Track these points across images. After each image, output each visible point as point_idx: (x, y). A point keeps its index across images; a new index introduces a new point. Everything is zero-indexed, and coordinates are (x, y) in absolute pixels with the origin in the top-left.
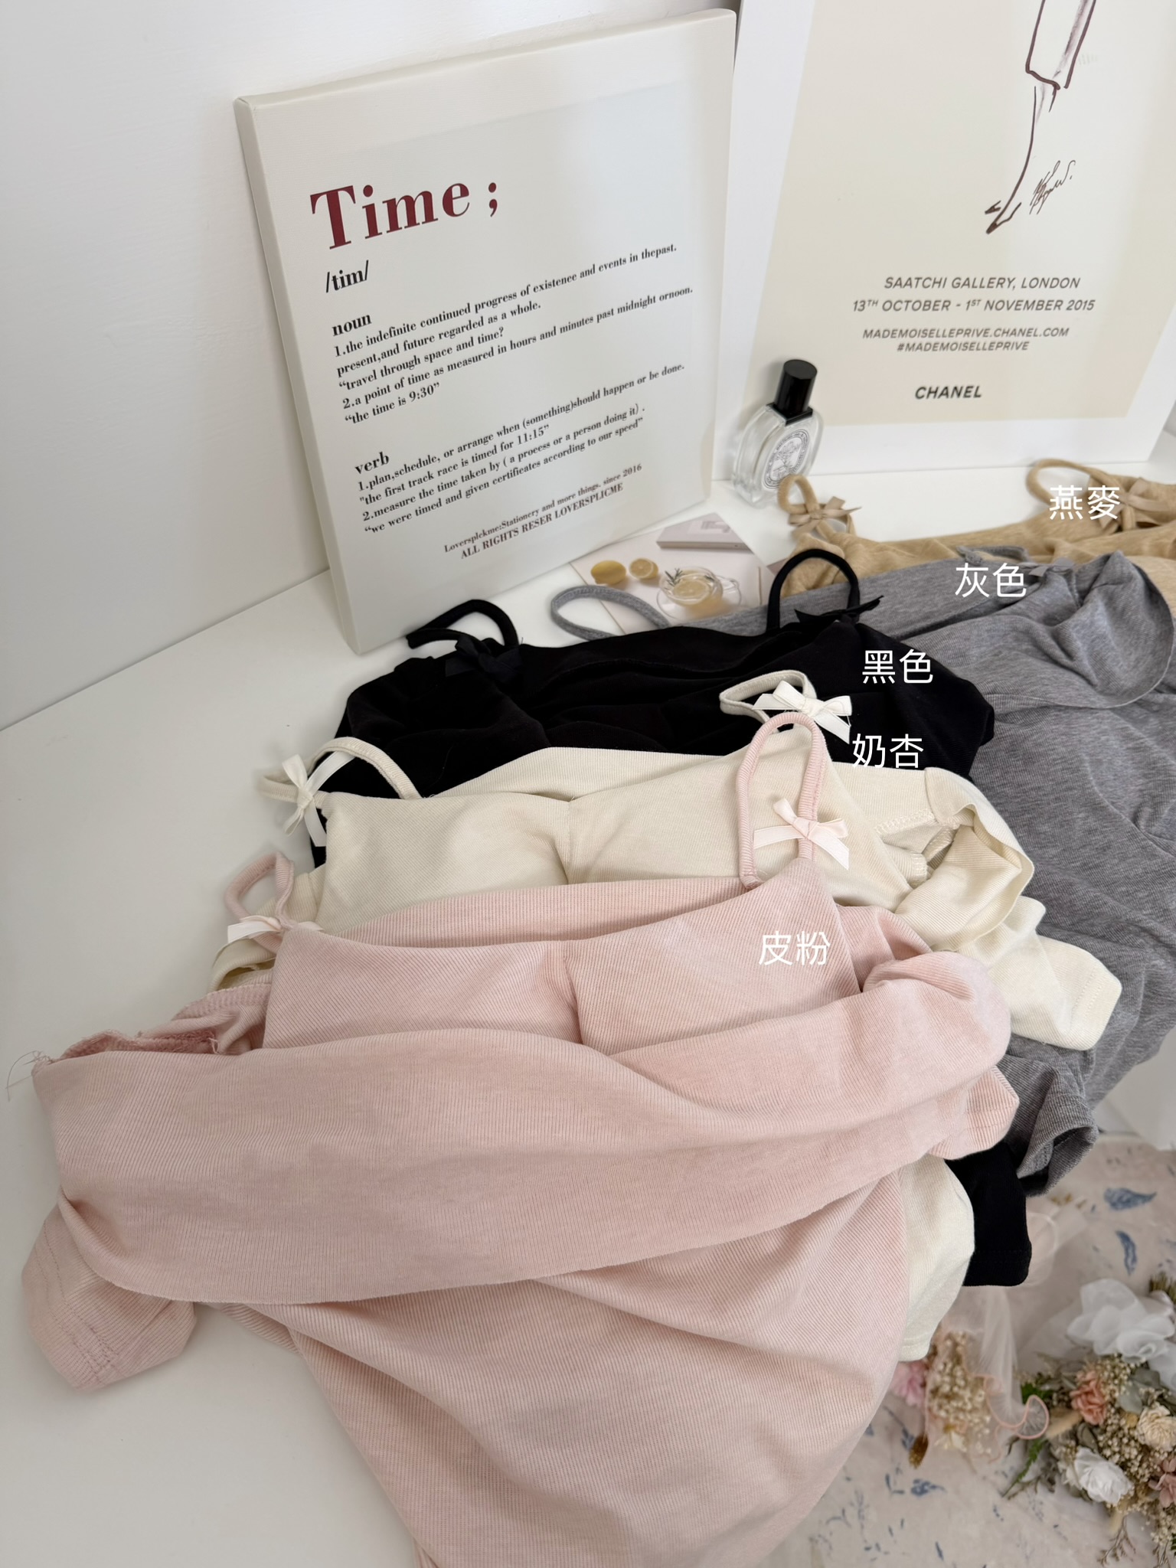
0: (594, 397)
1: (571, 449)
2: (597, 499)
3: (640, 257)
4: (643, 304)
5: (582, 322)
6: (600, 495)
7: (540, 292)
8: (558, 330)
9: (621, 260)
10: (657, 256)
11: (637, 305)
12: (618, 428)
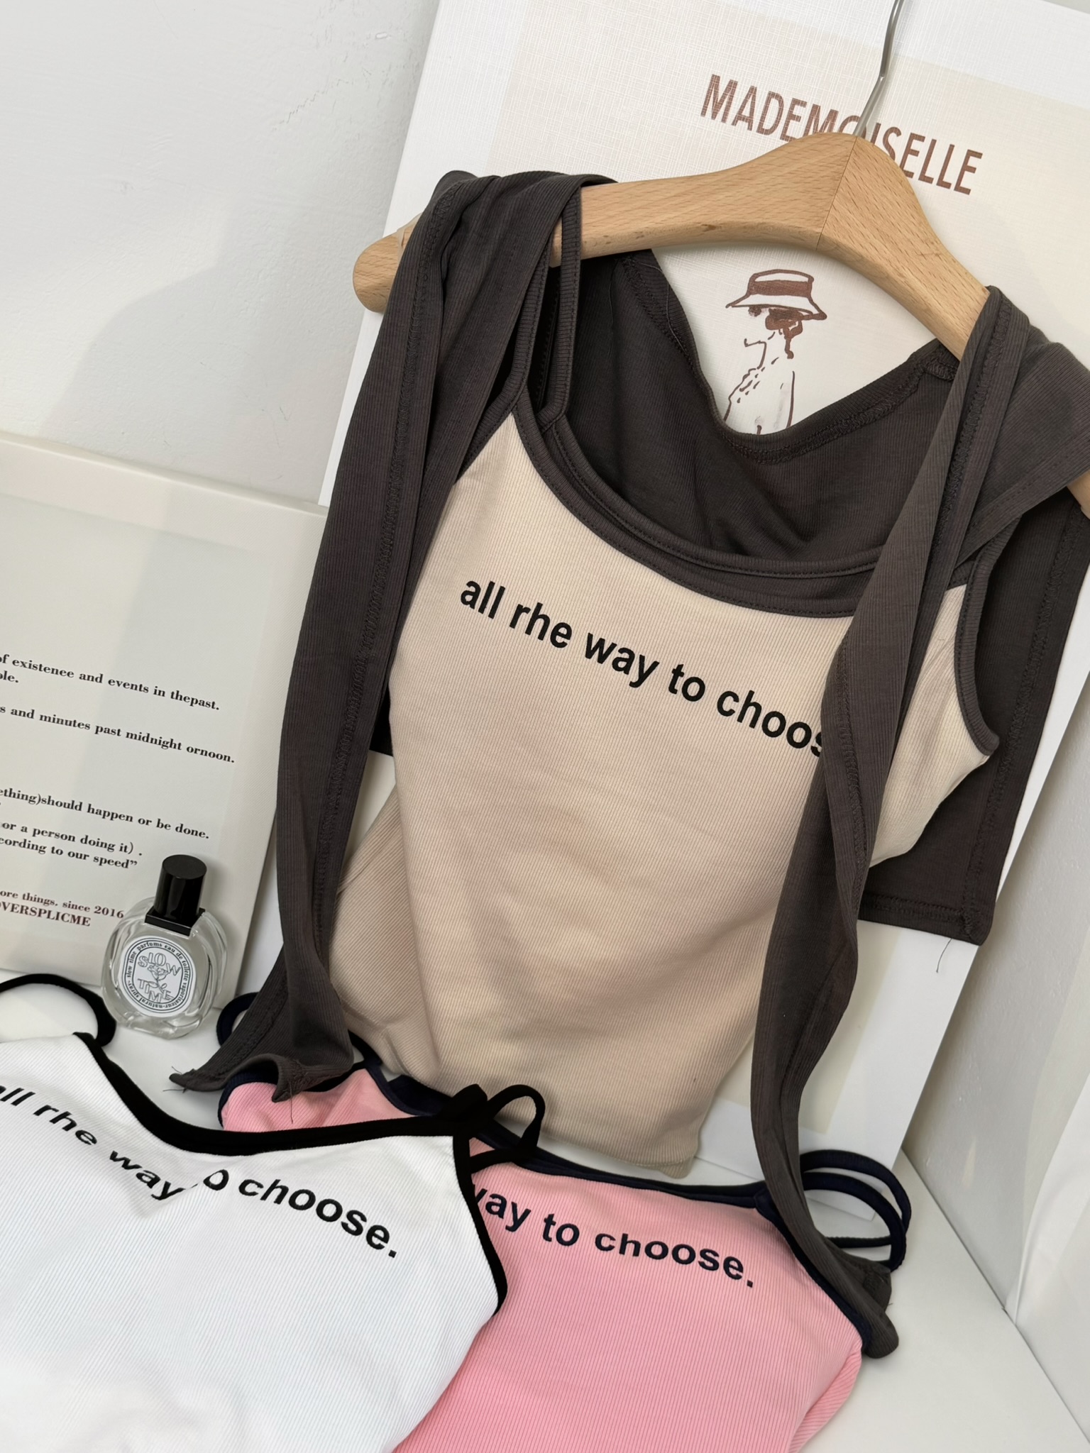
0: (71, 806)
1: (24, 844)
2: (49, 917)
3: (168, 695)
4: (164, 745)
5: (73, 724)
6: (53, 915)
7: (19, 667)
8: (37, 716)
9: (141, 686)
10: (192, 705)
11: (154, 741)
12: (99, 857)
